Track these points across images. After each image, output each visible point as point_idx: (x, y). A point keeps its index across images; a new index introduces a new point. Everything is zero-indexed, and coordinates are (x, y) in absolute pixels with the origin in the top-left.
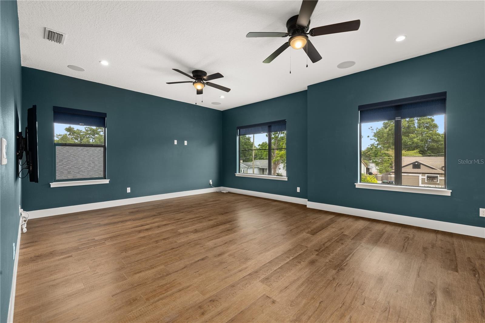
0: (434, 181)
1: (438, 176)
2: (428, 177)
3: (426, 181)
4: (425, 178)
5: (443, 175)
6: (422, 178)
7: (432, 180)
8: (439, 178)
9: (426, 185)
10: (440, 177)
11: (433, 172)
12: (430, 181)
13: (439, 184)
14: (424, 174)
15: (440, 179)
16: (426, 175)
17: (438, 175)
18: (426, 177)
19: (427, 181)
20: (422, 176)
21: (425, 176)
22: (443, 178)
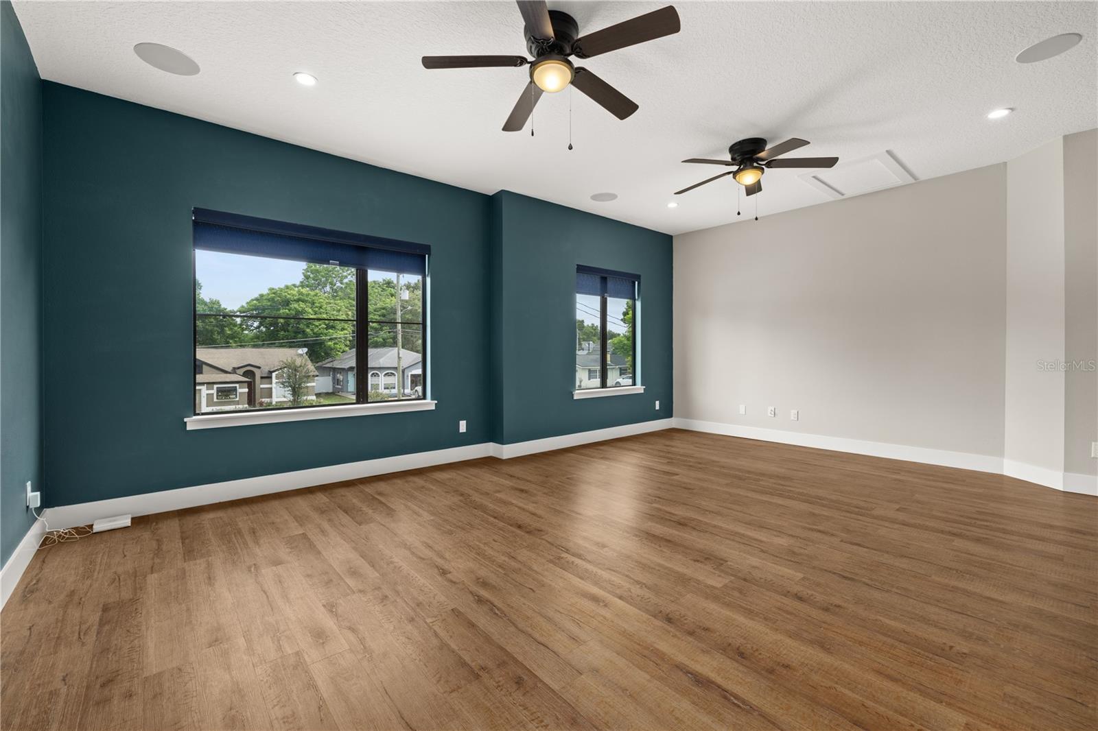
0: (231, 396)
1: (236, 387)
2: (219, 390)
3: (215, 400)
4: (213, 394)
5: (246, 385)
6: (207, 394)
7: (227, 396)
8: (239, 390)
9: (215, 409)
10: (240, 388)
11: (228, 380)
12: (222, 399)
13: (238, 403)
14: (210, 386)
15: (240, 393)
16: (215, 386)
17: (237, 385)
18: (214, 391)
19: (217, 399)
20: (207, 389)
21: (213, 389)
22: (247, 390)
